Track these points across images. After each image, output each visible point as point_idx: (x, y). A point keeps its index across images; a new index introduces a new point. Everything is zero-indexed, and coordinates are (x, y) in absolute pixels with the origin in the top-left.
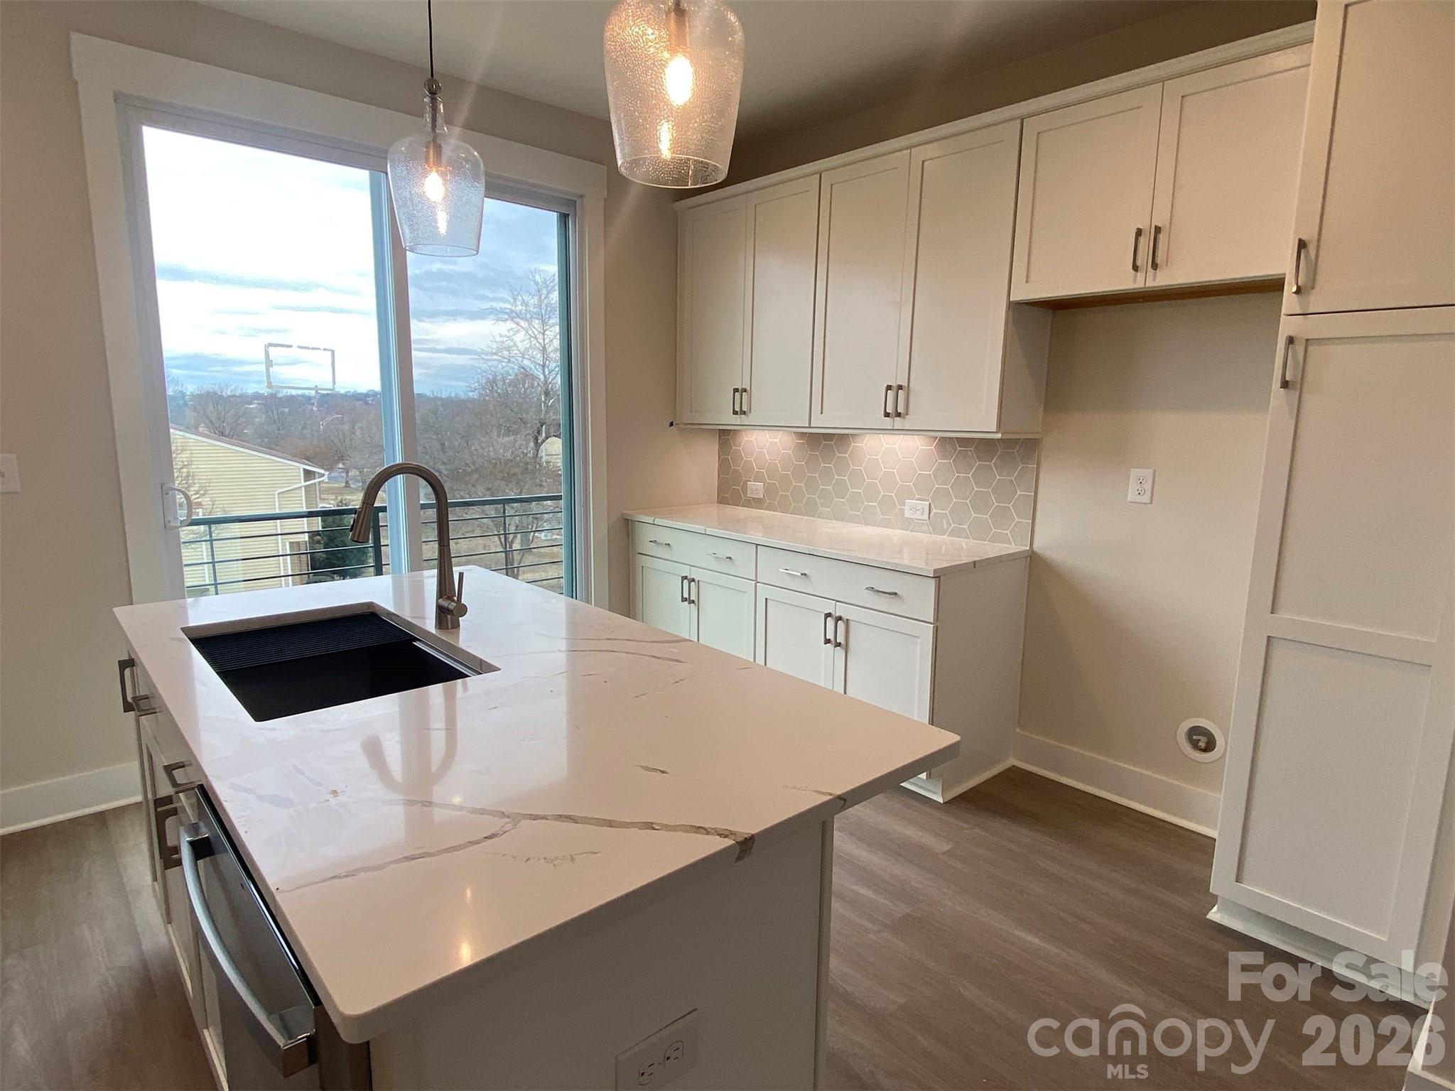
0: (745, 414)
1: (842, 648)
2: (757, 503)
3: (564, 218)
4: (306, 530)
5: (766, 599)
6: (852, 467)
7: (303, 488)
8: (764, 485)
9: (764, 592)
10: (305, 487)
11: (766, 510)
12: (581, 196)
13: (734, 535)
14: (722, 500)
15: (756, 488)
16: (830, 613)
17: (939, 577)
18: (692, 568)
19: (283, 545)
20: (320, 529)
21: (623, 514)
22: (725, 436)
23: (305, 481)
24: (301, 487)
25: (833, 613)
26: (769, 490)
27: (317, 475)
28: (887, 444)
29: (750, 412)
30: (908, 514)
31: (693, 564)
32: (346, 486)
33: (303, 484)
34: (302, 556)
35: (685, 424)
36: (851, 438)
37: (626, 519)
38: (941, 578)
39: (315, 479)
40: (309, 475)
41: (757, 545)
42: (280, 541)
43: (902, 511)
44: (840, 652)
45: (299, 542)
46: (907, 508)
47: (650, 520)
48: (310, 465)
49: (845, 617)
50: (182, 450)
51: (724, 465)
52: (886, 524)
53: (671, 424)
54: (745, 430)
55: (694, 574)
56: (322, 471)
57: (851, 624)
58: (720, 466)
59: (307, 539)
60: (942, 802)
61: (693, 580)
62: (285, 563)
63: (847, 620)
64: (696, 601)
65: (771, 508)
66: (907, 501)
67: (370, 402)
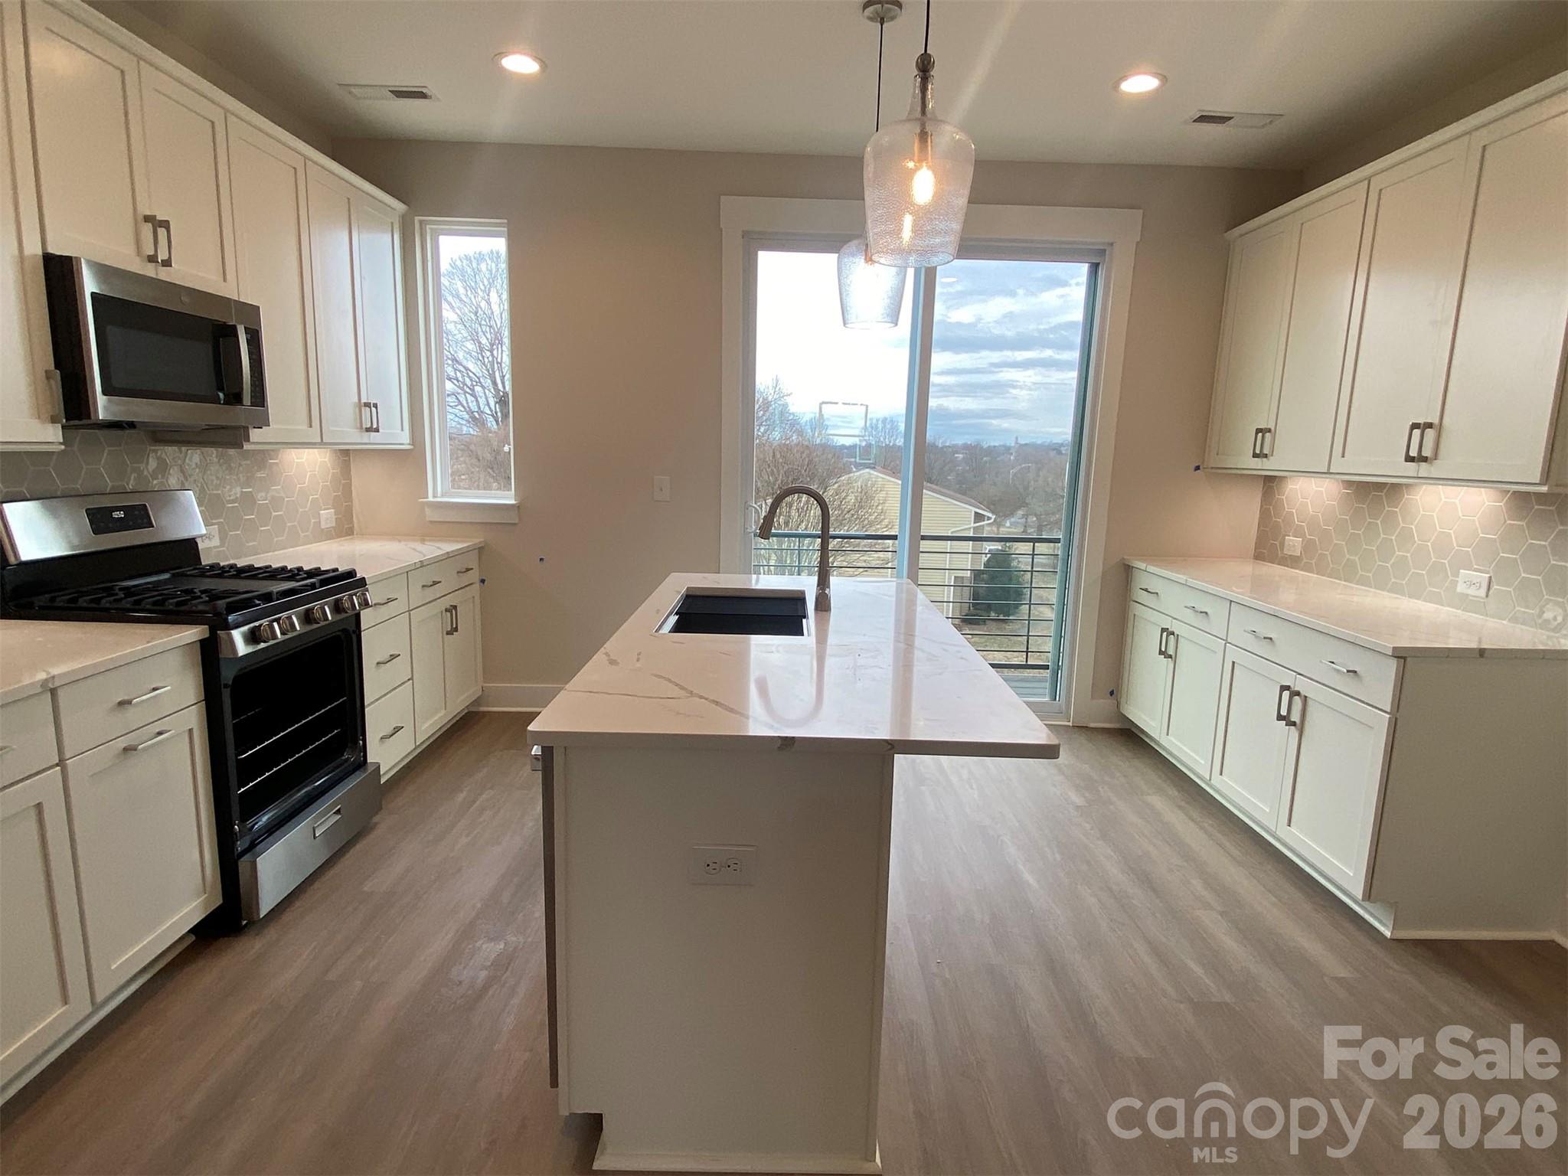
0: (1266, 457)
1: (1296, 728)
2: (1292, 562)
3: (1095, 268)
4: (969, 568)
5: (1234, 663)
6: (1402, 525)
7: (972, 530)
8: (1303, 541)
9: (1232, 654)
10: (974, 528)
11: (1302, 570)
12: (1112, 244)
13: (1211, 588)
14: (1258, 557)
15: (1293, 544)
16: (1289, 686)
17: (1405, 658)
18: (1174, 621)
19: (949, 578)
20: (982, 568)
21: (1123, 559)
22: (1270, 483)
23: (975, 523)
24: (970, 528)
25: (1292, 686)
26: (1308, 546)
27: (986, 518)
28: (1446, 498)
29: (1272, 455)
30: (1461, 588)
31: (1175, 617)
32: (1023, 532)
33: (972, 525)
34: (964, 588)
35: (1212, 468)
36: (1404, 488)
37: (1125, 565)
38: (1408, 659)
39: (984, 521)
40: (979, 517)
41: (1231, 601)
42: (947, 574)
43: (1455, 583)
44: (1294, 732)
45: (963, 577)
46: (1460, 580)
47: (1151, 569)
48: (984, 510)
49: (1303, 693)
50: (881, 491)
51: (1265, 516)
52: (1436, 599)
53: (1197, 468)
54: (1291, 477)
55: (1175, 627)
56: (990, 515)
57: (1310, 702)
58: (1261, 518)
59: (969, 575)
60: (1389, 937)
61: (1173, 633)
62: (949, 591)
63: (1306, 697)
64: (1173, 657)
65: (1307, 568)
66: (1461, 571)
67: (1064, 452)
